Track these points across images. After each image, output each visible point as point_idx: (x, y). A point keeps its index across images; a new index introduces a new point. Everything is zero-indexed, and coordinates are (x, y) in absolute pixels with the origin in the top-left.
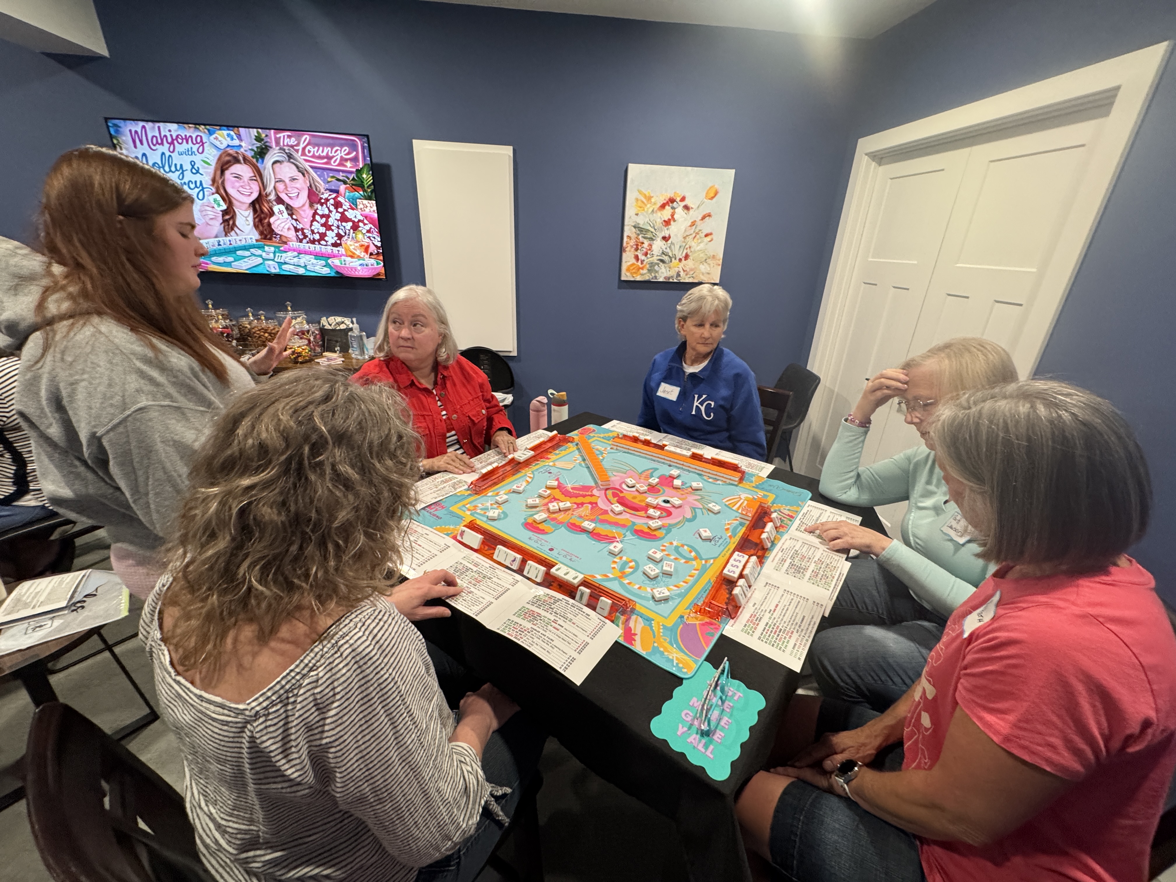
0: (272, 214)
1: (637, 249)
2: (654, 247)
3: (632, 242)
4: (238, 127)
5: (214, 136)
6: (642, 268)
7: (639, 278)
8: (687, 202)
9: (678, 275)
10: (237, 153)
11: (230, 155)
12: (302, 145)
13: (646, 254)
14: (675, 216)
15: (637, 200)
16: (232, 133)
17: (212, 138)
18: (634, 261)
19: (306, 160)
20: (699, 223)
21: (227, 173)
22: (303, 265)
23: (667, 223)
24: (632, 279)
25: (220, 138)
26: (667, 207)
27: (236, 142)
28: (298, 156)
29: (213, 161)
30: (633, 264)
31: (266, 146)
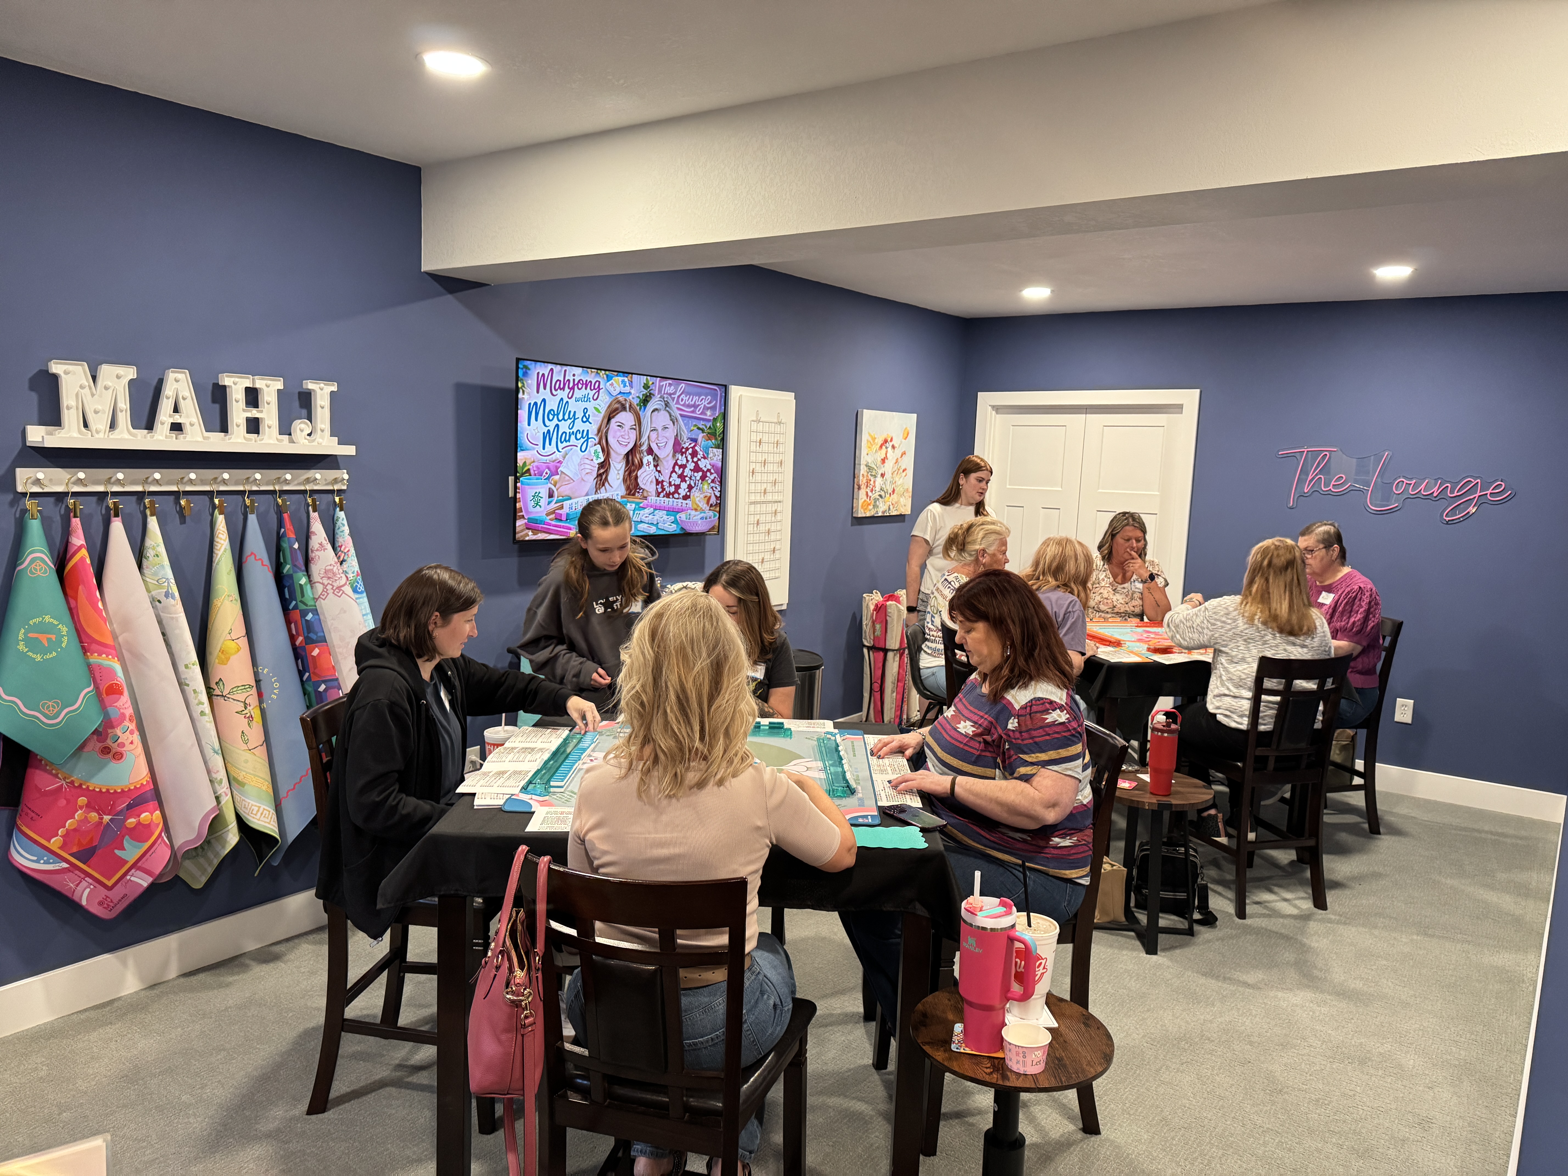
0: (641, 465)
1: (867, 487)
2: (876, 483)
3: (865, 481)
4: (632, 374)
5: (610, 382)
6: (869, 504)
7: (868, 515)
8: (893, 442)
9: (889, 509)
10: (626, 400)
11: (619, 402)
12: (678, 394)
13: (872, 491)
14: (888, 455)
15: (868, 441)
16: (626, 379)
17: (608, 384)
18: (865, 497)
19: (679, 409)
20: (899, 460)
21: (613, 421)
22: (655, 523)
23: (883, 461)
24: (864, 516)
25: (615, 385)
26: (884, 447)
27: (627, 389)
28: (673, 404)
29: (603, 409)
30: (865, 501)
31: (650, 394)
